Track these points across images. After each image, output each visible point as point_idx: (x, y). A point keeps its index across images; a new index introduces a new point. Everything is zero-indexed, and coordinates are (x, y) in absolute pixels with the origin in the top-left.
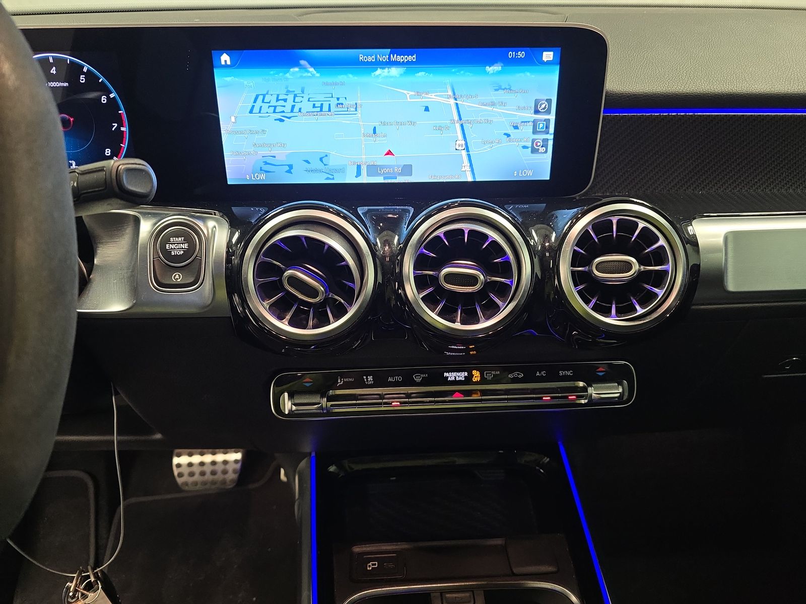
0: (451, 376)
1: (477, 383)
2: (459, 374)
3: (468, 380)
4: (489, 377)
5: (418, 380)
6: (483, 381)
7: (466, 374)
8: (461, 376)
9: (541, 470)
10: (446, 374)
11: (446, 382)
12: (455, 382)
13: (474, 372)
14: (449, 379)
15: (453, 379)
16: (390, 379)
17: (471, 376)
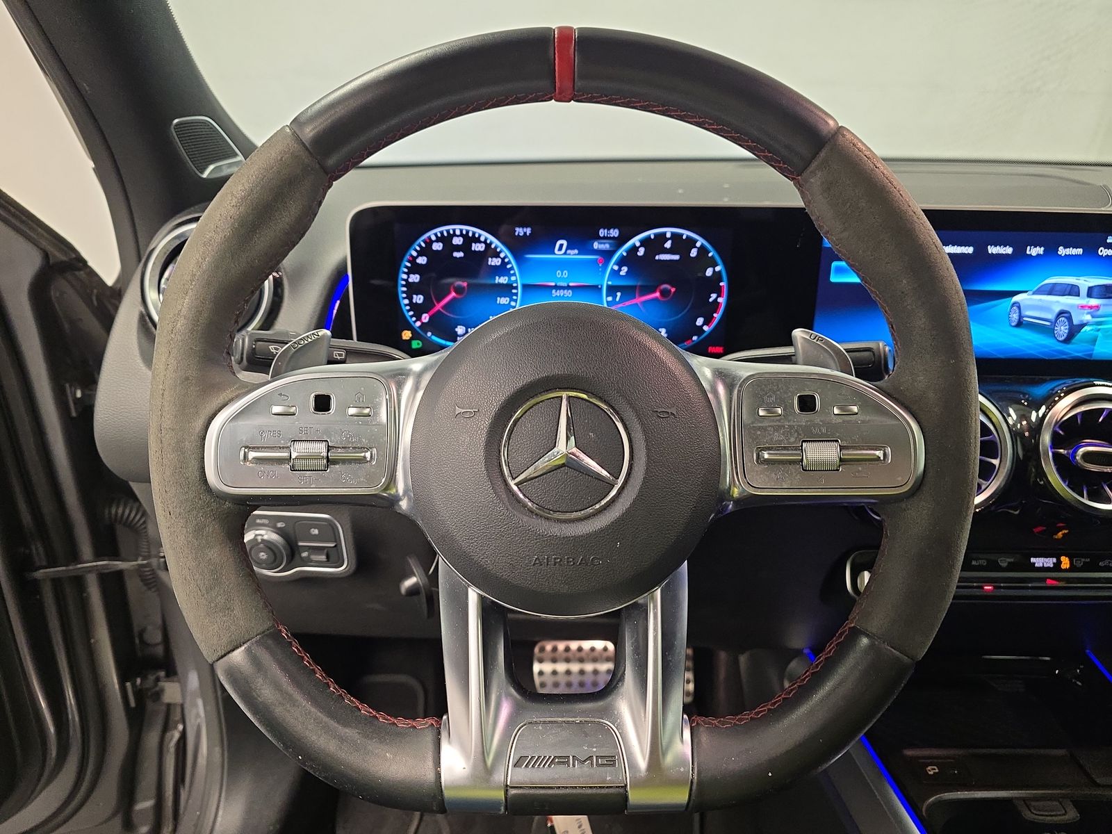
0: (1038, 562)
1: (1066, 570)
2: (1046, 560)
3: (1057, 566)
4: (1079, 564)
5: (1004, 565)
6: (1072, 568)
7: (1055, 560)
8: (1049, 562)
9: (1078, 683)
10: (1033, 560)
11: (1032, 567)
12: (1043, 569)
13: (1063, 558)
14: (1036, 565)
15: (1041, 565)
16: (974, 563)
17: (1059, 562)
